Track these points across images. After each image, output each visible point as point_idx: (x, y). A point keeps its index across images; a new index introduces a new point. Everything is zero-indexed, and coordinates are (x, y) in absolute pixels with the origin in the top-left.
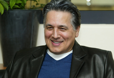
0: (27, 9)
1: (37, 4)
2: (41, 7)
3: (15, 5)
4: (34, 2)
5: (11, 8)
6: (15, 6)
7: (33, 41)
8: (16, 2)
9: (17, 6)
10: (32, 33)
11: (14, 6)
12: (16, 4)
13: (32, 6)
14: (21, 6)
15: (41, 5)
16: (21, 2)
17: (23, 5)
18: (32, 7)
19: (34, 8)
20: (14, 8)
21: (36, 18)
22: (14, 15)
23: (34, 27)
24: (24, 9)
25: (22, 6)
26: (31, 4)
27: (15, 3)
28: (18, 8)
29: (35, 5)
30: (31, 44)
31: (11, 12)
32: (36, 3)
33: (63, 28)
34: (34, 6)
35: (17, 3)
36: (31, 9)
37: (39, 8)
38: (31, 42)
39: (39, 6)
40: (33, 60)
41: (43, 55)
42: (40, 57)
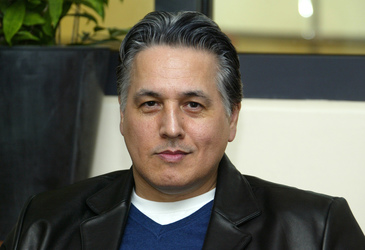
0: (63, 46)
1: (97, 29)
2: (112, 39)
3: (20, 30)
4: (88, 23)
5: (8, 39)
6: (21, 33)
7: (79, 153)
8: (24, 20)
9: (29, 35)
10: (78, 125)
11: (16, 35)
12: (25, 28)
13: (78, 35)
14: (41, 34)
15: (112, 32)
16: (41, 21)
17: (47, 31)
18: (80, 40)
19: (88, 42)
20: (18, 41)
21: (93, 75)
22: (18, 64)
23: (83, 104)
24: (51, 46)
25: (44, 34)
26: (76, 26)
27: (20, 24)
28: (30, 42)
29: (92, 32)
30: (74, 165)
31: (6, 53)
32: (92, 25)
33: (194, 100)
34: (86, 36)
35: (28, 24)
36: (77, 44)
37: (105, 41)
38: (75, 157)
39: (104, 34)
40: (89, 223)
41: (123, 205)
42: (115, 210)
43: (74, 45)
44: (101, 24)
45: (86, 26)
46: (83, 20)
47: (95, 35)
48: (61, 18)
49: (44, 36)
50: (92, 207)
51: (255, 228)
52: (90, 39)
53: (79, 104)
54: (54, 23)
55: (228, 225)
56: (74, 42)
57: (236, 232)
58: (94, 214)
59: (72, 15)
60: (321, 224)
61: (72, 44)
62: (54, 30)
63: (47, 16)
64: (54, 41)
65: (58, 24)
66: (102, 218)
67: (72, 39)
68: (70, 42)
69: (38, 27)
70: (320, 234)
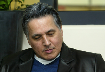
1: (22, 5)
4: (19, 3)
7: (18, 43)
10: (17, 35)
13: (16, 7)
14: (5, 7)
15: (27, 6)
16: (5, 3)
17: (6, 6)
18: (17, 9)
19: (19, 9)
24: (8, 11)
25: (6, 7)
29: (20, 6)
30: (16, 47)
32: (21, 4)
35: (1, 4)
36: (16, 10)
37: (25, 9)
38: (16, 45)
39: (24, 7)
40: (21, 65)
41: (32, 59)
42: (29, 61)
43: (15, 10)
44: (23, 3)
45: (18, 4)
46: (18, 3)
47: (21, 7)
48: (11, 2)
49: (6, 8)
50: (22, 60)
51: (73, 64)
52: (20, 8)
53: (17, 28)
54: (9, 4)
55: (65, 63)
56: (15, 9)
57: (67, 65)
58: (23, 62)
59: (14, 1)
60: (94, 62)
61: (14, 10)
62: (9, 6)
63: (6, 2)
64: (9, 9)
65: (10, 4)
66: (25, 63)
67: (15, 8)
68: (14, 9)
69: (4, 5)
70: (94, 65)
